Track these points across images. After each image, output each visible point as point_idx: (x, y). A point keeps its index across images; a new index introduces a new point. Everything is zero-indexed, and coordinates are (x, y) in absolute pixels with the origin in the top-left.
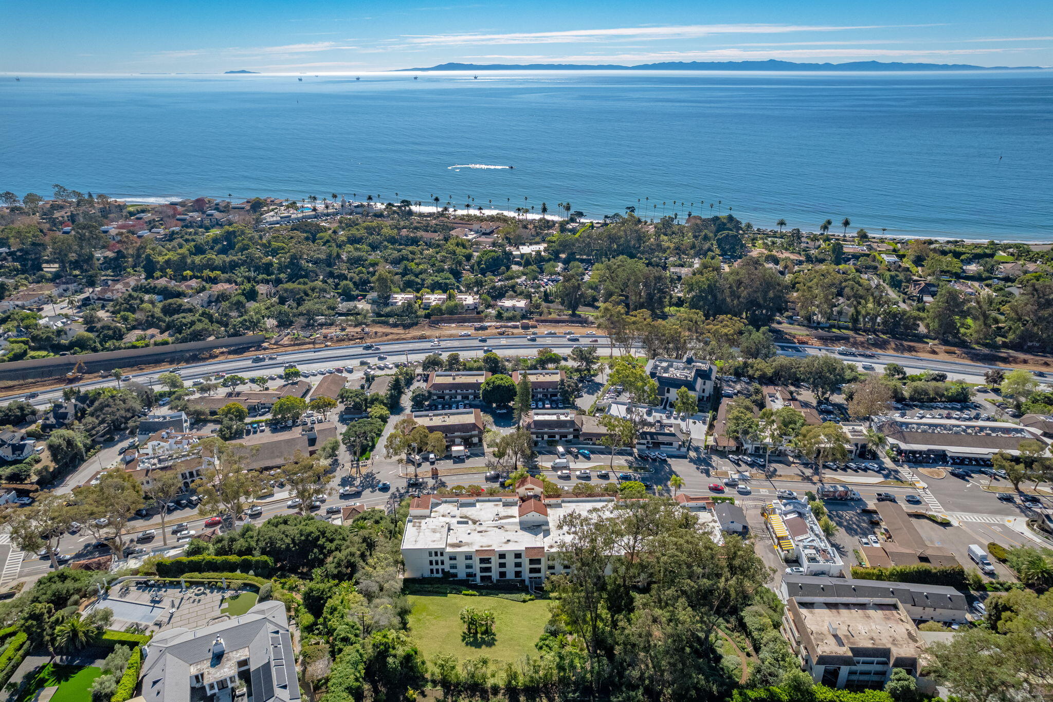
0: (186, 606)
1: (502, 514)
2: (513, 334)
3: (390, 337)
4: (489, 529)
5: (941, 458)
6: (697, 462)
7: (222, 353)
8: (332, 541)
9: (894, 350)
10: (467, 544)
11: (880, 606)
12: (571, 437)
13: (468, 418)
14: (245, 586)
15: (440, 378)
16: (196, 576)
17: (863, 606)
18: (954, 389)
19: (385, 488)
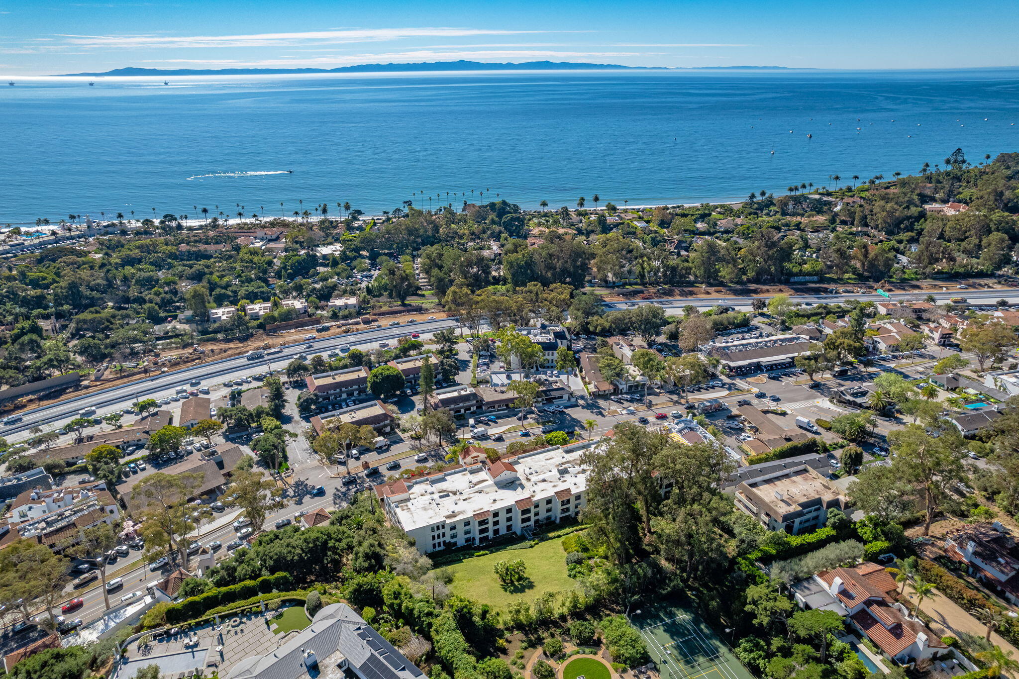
0: (230, 640)
1: (475, 481)
2: (358, 330)
3: (230, 352)
4: (471, 496)
5: (758, 368)
6: (588, 407)
7: (31, 401)
8: (340, 540)
9: (680, 295)
10: (460, 513)
11: (797, 473)
12: (474, 409)
13: (376, 410)
14: (284, 603)
15: (317, 382)
16: (224, 610)
17: (787, 476)
18: (740, 318)
19: (321, 493)
